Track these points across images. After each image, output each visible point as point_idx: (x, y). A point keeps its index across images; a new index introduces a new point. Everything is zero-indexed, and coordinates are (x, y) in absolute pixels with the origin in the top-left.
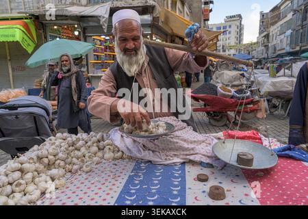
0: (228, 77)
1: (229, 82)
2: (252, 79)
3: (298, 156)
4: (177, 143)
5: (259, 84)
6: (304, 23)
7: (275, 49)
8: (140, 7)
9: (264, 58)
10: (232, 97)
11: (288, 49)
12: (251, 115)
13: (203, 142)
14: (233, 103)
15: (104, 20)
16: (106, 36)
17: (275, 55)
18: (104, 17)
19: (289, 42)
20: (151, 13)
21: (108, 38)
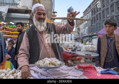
0: (66, 44)
1: (67, 47)
2: (76, 46)
3: (113, 73)
4: (59, 71)
5: (80, 48)
6: (92, 25)
7: (82, 34)
8: (24, 10)
9: (78, 38)
10: (70, 53)
11: (87, 35)
12: (78, 61)
13: (71, 70)
14: (71, 56)
15: (4, 14)
16: (4, 22)
17: (82, 37)
18: (4, 13)
19: (87, 32)
20: (30, 13)
21: (5, 23)
